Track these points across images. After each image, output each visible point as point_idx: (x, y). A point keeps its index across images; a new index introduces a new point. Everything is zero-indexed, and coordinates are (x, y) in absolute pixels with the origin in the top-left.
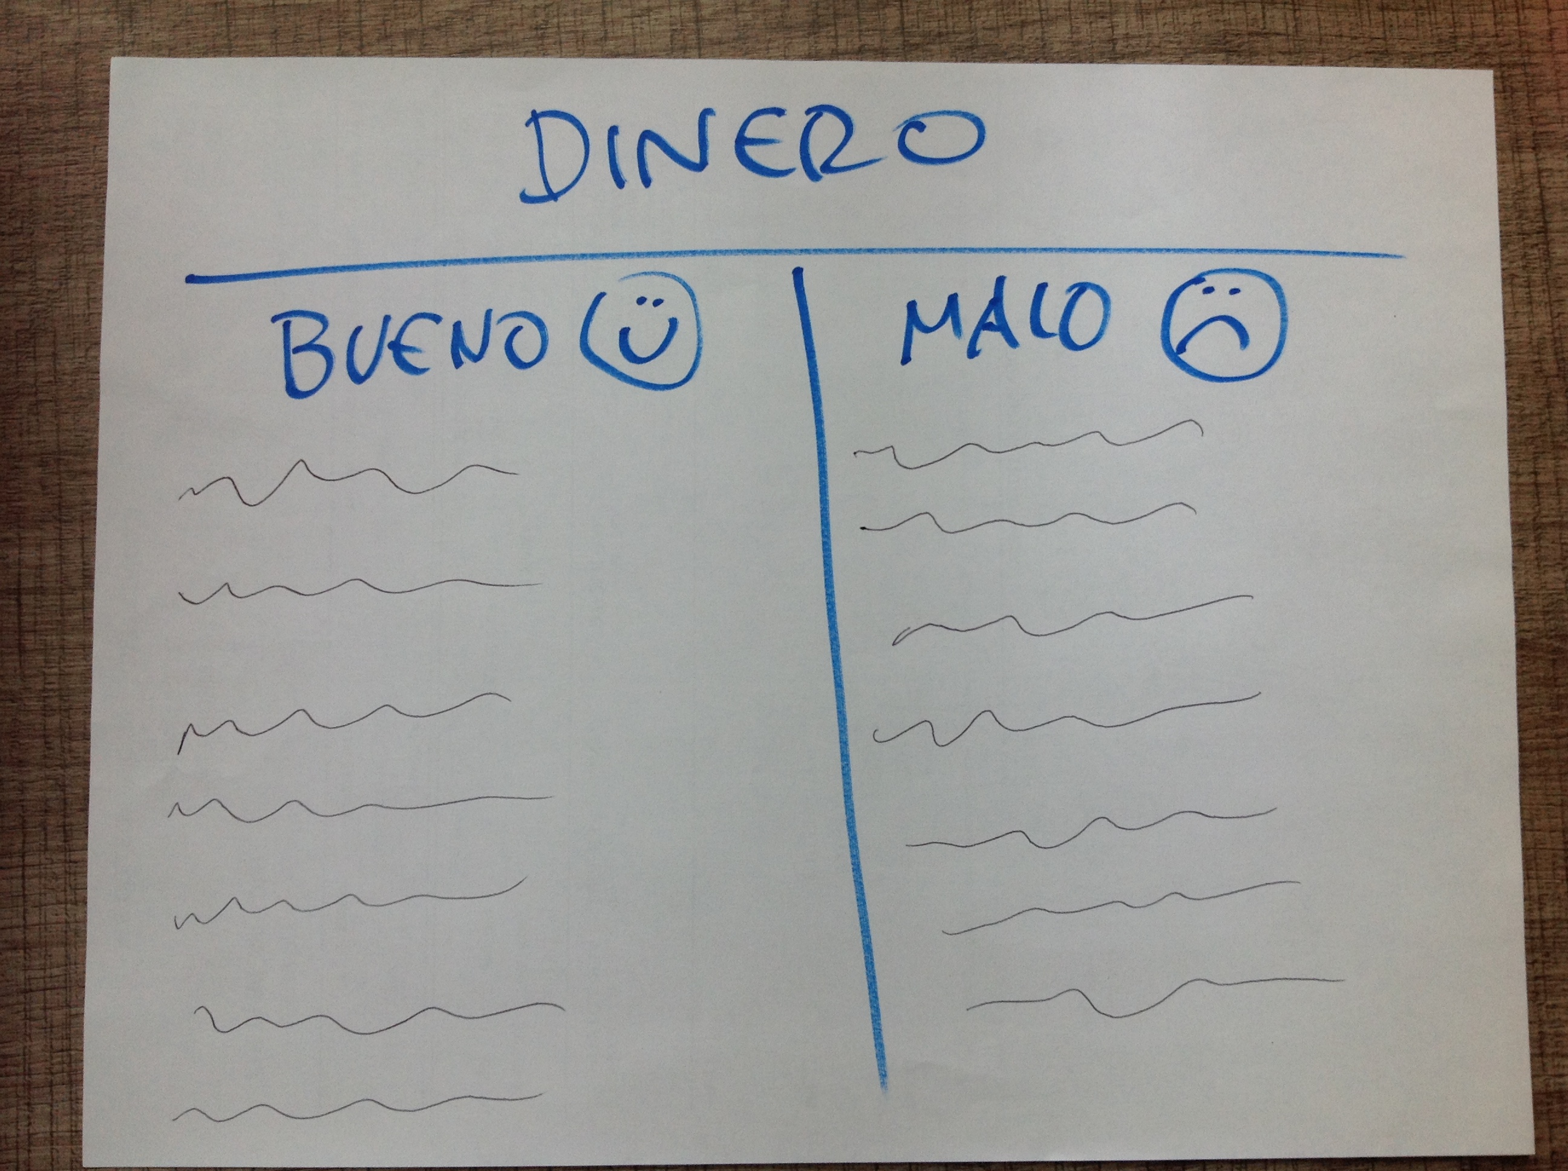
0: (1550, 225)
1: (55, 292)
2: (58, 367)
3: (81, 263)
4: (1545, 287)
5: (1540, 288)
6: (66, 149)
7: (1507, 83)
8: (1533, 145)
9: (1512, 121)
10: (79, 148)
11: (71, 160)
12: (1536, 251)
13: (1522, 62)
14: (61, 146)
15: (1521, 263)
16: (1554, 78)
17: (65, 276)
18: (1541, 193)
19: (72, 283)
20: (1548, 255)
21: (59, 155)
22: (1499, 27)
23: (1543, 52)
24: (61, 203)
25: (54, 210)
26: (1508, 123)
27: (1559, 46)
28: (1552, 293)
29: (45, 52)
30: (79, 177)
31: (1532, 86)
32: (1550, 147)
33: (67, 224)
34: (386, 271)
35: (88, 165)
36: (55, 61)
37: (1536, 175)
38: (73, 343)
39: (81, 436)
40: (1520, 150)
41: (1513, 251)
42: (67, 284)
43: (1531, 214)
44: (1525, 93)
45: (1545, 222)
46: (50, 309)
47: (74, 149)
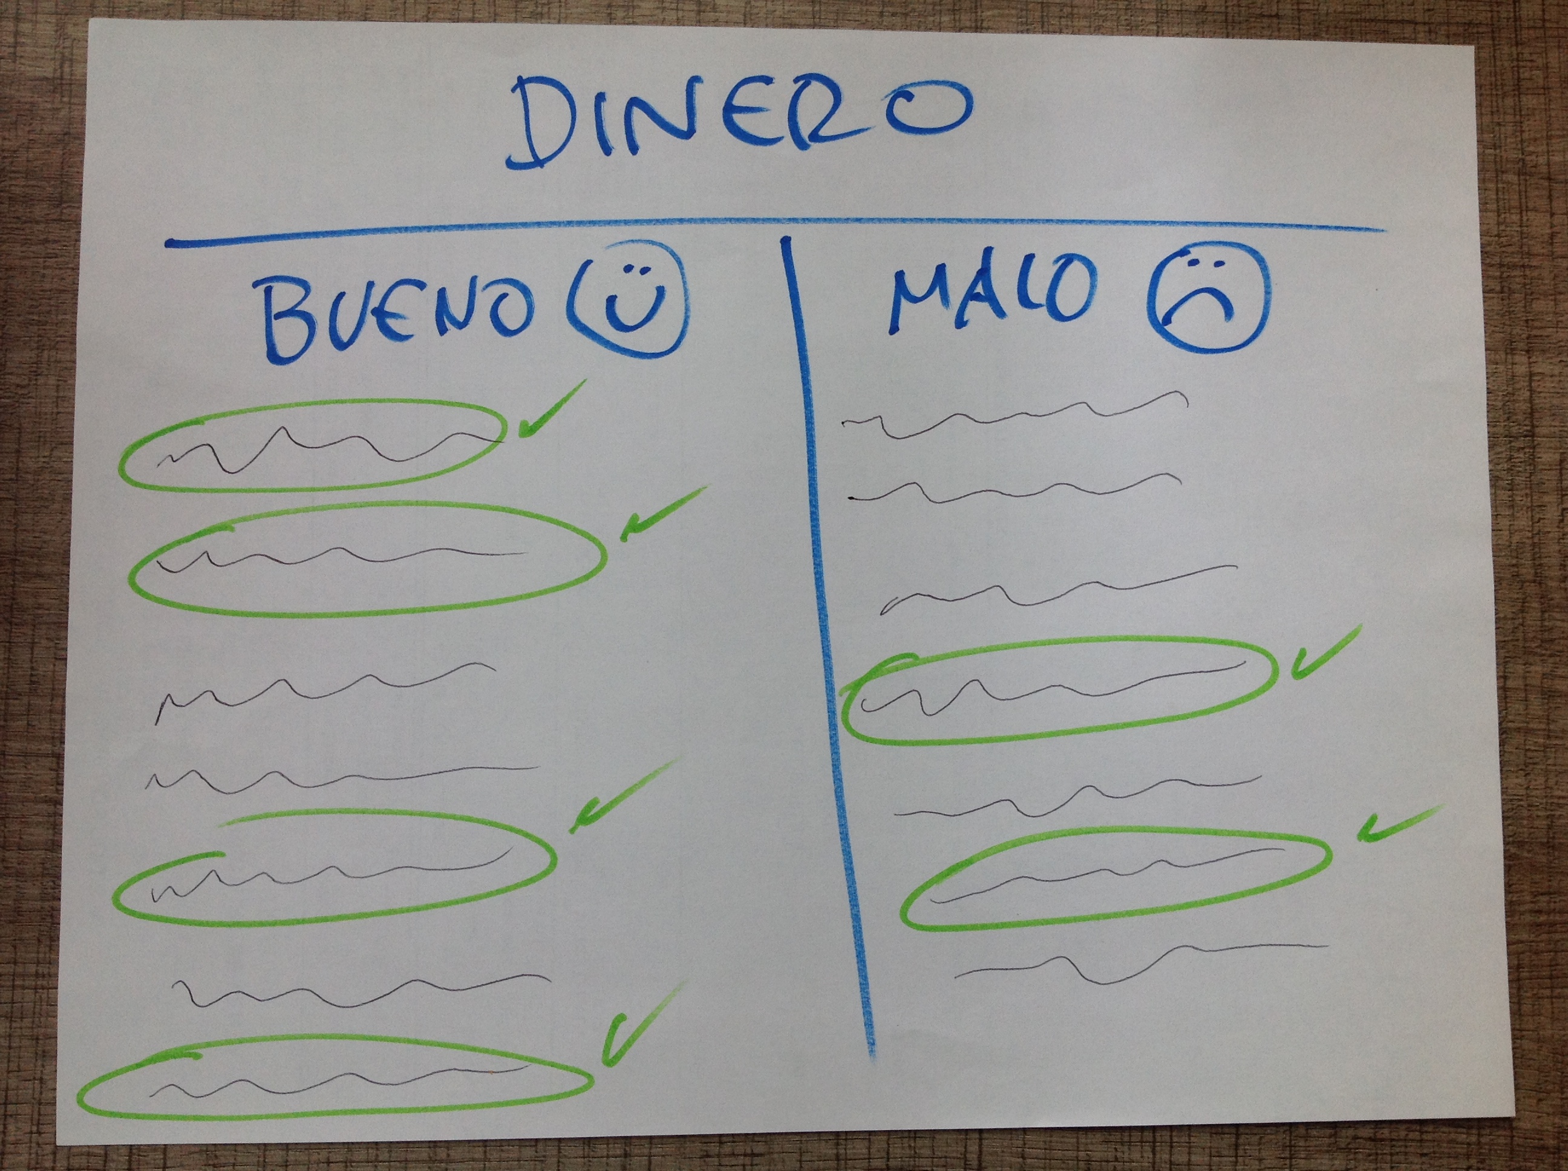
0: (1537, 430)
1: (23, 387)
2: (21, 465)
3: (52, 359)
4: (1528, 491)
5: (1523, 492)
6: (46, 241)
7: (1505, 284)
8: (1526, 348)
9: (1508, 322)
10: (59, 241)
11: (51, 253)
12: (1521, 455)
13: (1521, 264)
14: (42, 237)
15: (1506, 466)
16: (1553, 282)
17: (35, 372)
18: (1531, 397)
19: (41, 380)
20: (1533, 459)
21: (39, 247)
22: (1502, 227)
23: (1543, 255)
24: (37, 297)
25: (29, 302)
26: (1504, 324)
27: (1559, 250)
28: (1534, 497)
29: (32, 140)
30: (57, 272)
31: (1529, 289)
32: (1543, 351)
33: (40, 319)
34: (371, 236)
35: (67, 259)
36: (43, 150)
37: (1527, 378)
38: (39, 441)
39: (38, 537)
40: (1514, 352)
41: (1498, 453)
42: (36, 380)
43: (1519, 417)
44: (1523, 295)
45: (1533, 426)
46: (17, 405)
47: (56, 242)
